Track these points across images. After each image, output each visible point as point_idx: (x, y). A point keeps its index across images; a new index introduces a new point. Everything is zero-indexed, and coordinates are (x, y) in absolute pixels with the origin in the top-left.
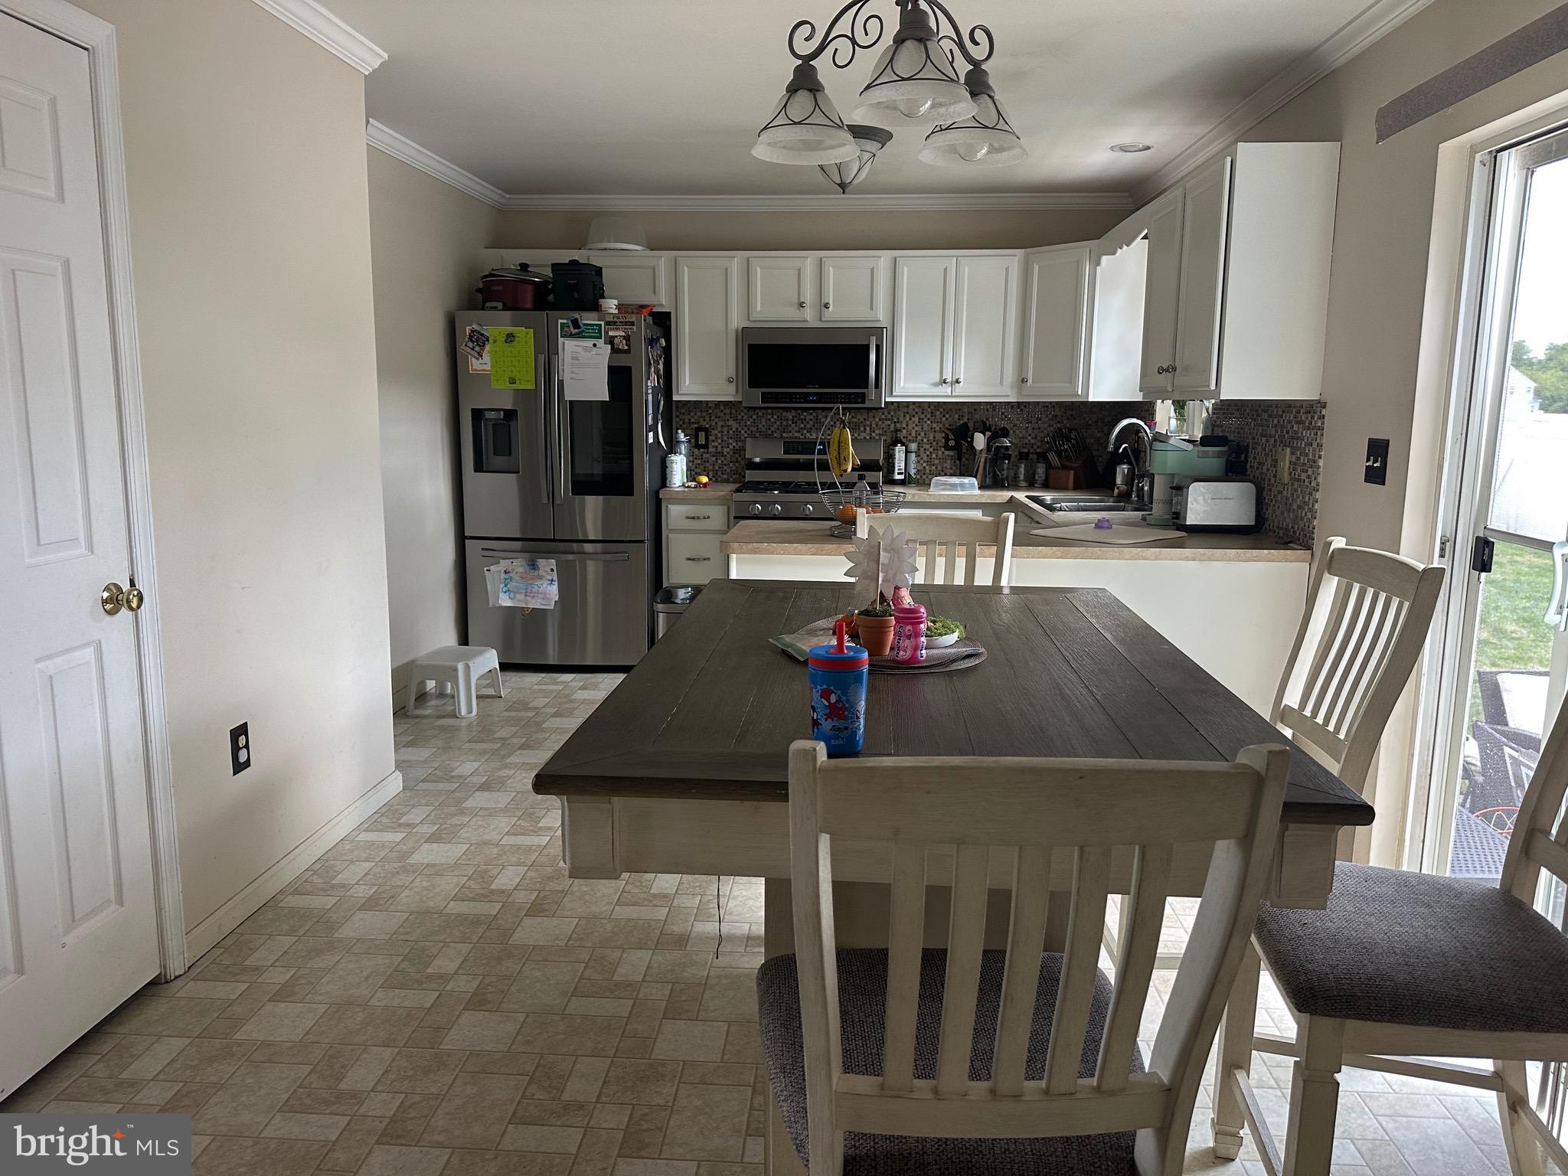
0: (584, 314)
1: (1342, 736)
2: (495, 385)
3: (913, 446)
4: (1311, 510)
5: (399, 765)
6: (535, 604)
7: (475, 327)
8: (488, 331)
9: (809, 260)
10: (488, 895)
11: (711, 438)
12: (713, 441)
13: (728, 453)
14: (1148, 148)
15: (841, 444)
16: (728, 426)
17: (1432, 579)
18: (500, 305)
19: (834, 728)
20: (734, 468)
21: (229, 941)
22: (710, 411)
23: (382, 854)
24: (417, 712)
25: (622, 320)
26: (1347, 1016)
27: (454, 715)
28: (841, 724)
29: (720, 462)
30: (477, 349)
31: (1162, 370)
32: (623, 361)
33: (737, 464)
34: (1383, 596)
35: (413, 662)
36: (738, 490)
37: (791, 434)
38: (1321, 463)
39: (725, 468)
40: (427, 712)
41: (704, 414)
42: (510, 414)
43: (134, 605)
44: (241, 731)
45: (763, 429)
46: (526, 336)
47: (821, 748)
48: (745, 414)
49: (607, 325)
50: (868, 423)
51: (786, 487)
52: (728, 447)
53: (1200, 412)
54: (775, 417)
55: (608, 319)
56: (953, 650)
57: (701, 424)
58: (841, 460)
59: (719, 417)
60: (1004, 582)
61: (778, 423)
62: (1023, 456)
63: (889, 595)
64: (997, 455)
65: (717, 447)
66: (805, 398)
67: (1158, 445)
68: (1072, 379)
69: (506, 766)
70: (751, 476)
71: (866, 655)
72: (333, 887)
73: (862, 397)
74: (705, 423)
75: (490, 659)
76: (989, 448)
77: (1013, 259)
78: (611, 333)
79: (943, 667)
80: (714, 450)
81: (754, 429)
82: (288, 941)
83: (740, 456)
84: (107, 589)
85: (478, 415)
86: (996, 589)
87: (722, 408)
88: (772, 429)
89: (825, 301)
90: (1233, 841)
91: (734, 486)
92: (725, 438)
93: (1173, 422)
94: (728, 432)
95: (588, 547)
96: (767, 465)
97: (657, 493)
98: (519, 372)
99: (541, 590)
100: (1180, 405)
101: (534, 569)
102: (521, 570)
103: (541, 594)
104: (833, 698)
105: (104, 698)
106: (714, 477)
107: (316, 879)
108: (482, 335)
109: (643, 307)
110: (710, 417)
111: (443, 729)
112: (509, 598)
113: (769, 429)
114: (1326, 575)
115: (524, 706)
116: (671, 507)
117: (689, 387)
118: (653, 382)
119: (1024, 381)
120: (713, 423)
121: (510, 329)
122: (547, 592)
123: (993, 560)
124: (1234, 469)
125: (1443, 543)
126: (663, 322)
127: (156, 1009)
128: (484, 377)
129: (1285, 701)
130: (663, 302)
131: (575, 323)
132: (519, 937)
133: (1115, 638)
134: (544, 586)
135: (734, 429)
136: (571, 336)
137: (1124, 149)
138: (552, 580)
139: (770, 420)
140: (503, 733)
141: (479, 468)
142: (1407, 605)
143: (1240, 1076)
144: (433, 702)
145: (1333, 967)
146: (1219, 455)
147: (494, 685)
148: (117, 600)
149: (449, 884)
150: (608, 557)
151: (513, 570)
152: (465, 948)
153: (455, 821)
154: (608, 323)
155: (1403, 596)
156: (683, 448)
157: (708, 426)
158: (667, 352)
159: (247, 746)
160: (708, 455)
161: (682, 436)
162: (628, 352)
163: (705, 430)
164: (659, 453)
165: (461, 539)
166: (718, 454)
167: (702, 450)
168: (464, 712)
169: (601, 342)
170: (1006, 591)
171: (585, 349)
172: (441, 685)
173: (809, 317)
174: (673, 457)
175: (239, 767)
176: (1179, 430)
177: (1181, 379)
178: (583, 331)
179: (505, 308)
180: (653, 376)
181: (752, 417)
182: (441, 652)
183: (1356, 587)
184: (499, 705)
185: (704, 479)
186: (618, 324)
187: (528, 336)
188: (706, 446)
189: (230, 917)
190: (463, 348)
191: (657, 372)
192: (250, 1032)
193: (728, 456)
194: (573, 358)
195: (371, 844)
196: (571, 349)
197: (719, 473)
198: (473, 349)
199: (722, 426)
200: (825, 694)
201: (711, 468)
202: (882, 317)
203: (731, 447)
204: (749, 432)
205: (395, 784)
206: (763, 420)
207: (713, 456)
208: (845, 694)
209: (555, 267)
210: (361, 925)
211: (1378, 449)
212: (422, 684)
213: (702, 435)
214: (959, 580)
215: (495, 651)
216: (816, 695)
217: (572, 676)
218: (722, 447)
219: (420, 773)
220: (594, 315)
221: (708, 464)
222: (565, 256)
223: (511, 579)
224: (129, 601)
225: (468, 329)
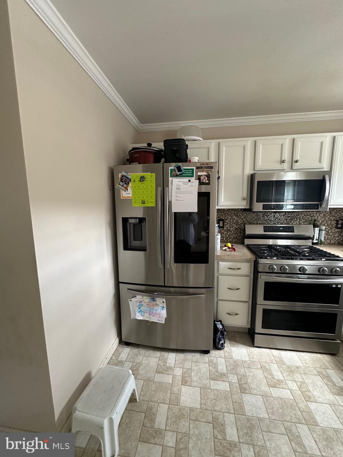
0: (184, 164)
2: (134, 205)
6: (154, 318)
7: (124, 173)
8: (131, 176)
9: (287, 140)
11: (225, 224)
12: (226, 225)
13: (233, 230)
16: (233, 219)
18: (137, 163)
20: (235, 236)
22: (225, 212)
25: (206, 166)
29: (229, 234)
30: (125, 186)
32: (204, 189)
33: (236, 235)
37: (261, 222)
39: (231, 236)
41: (222, 214)
42: (141, 220)
45: (249, 220)
46: (151, 177)
48: (241, 213)
49: (197, 169)
50: (298, 217)
52: (233, 228)
54: (255, 214)
55: (198, 166)
57: (221, 218)
59: (229, 215)
61: (256, 217)
65: (228, 227)
70: (248, 242)
73: (318, 206)
74: (223, 217)
78: (199, 174)
80: (226, 229)
81: (245, 220)
83: (238, 231)
85: (125, 220)
87: (231, 211)
88: (253, 220)
89: (295, 159)
92: (231, 224)
94: (233, 221)
96: (255, 237)
98: (147, 197)
99: (157, 312)
101: (154, 301)
102: (147, 301)
103: (158, 314)
106: (226, 240)
108: (128, 178)
110: (225, 215)
112: (141, 314)
113: (252, 220)
116: (221, 263)
117: (223, 202)
120: (226, 217)
121: (142, 174)
122: (161, 313)
128: (128, 201)
131: (179, 169)
134: (159, 310)
135: (236, 220)
136: (177, 176)
138: (163, 307)
139: (252, 216)
141: (126, 248)
151: (143, 301)
154: (197, 168)
157: (224, 219)
160: (223, 231)
162: (208, 184)
165: (118, 283)
166: (228, 230)
167: (221, 229)
169: (193, 179)
171: (184, 183)
178: (183, 173)
181: (244, 215)
186: (204, 168)
187: (152, 177)
188: (223, 227)
190: (117, 186)
193: (233, 231)
194: (177, 189)
196: (175, 183)
197: (228, 238)
198: (123, 186)
199: (230, 219)
201: (225, 236)
203: (234, 227)
204: (242, 221)
206: (249, 216)
207: (226, 231)
209: (165, 142)
213: (221, 223)
218: (230, 227)
221: (223, 235)
223: (142, 305)
225: (120, 175)
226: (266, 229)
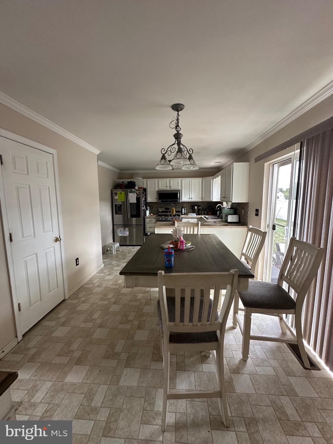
0: (133, 189)
1: (252, 258)
3: (185, 208)
4: (247, 220)
5: (103, 262)
6: (125, 235)
7: (115, 192)
8: (117, 192)
9: (168, 180)
10: (117, 285)
13: (156, 210)
14: (220, 162)
15: (173, 210)
17: (265, 233)
18: (119, 188)
19: (168, 263)
21: (75, 293)
22: (153, 203)
23: (101, 277)
24: (107, 253)
25: (138, 190)
26: (252, 307)
27: (112, 254)
28: (169, 262)
31: (223, 197)
32: (138, 196)
33: (157, 212)
34: (258, 236)
35: (105, 245)
36: (157, 216)
38: (248, 212)
40: (108, 253)
42: (121, 205)
43: (60, 240)
44: (78, 259)
45: (161, 206)
47: (163, 272)
48: (158, 204)
50: (178, 205)
51: (165, 215)
53: (230, 204)
54: (163, 204)
56: (189, 247)
58: (173, 212)
60: (199, 233)
62: (203, 210)
63: (179, 238)
64: (199, 210)
66: (168, 201)
67: (223, 209)
68: (210, 198)
69: (120, 262)
70: (159, 214)
71: (173, 251)
72: (93, 283)
73: (177, 201)
75: (118, 244)
76: (197, 209)
77: (200, 179)
79: (188, 250)
82: (85, 293)
84: (55, 238)
85: (116, 205)
86: (197, 234)
87: (155, 203)
88: (163, 206)
89: (171, 186)
90: (230, 285)
91: (157, 215)
92: (155, 208)
93: (226, 205)
95: (134, 226)
96: (162, 212)
97: (144, 217)
98: (122, 198)
100: (227, 203)
101: (125, 230)
102: (123, 230)
104: (168, 258)
105: (55, 255)
107: (90, 282)
109: (142, 188)
111: (110, 256)
112: (121, 234)
114: (249, 232)
115: (123, 252)
116: (147, 219)
117: (149, 200)
118: (143, 199)
119: (203, 198)
120: (153, 205)
121: (121, 192)
122: (127, 233)
123: (197, 229)
124: (235, 213)
125: (268, 226)
126: (145, 190)
127: (63, 305)
128: (117, 200)
129: (243, 252)
130: (145, 187)
131: (131, 191)
132: (122, 292)
133: (216, 244)
135: (157, 206)
136: (130, 193)
137: (216, 162)
138: (128, 231)
140: (120, 256)
141: (116, 214)
142: (261, 237)
143: (236, 315)
144: (109, 251)
145: (250, 299)
146: (233, 210)
147: (118, 248)
148: (57, 240)
149: (111, 283)
150: (137, 227)
151: (121, 230)
152: (113, 293)
153: (112, 272)
154: (136, 191)
155: (261, 236)
156: (148, 209)
158: (146, 194)
159: (78, 261)
161: (148, 208)
162: (139, 195)
163: (151, 206)
164: (144, 211)
165: (113, 225)
166: (154, 210)
168: (114, 253)
169: (135, 194)
170: (199, 235)
171: (133, 195)
172: (110, 249)
173: (168, 188)
174: (147, 211)
175: (77, 265)
176: (227, 206)
177: (226, 199)
179: (120, 189)
180: (144, 199)
182: (110, 243)
183: (254, 234)
184: (119, 252)
185: (152, 214)
187: (124, 193)
188: (152, 209)
189: (75, 289)
190: (113, 195)
191: (144, 198)
192: (79, 308)
195: (99, 276)
196: (130, 195)
197: (154, 213)
198: (115, 195)
199: (155, 206)
200: (167, 258)
202: (180, 188)
204: (159, 207)
205: (103, 266)
208: (170, 257)
209: (128, 182)
210: (97, 290)
211: (257, 211)
212: (107, 249)
214: (192, 233)
215: (118, 243)
216: (165, 258)
217: (131, 247)
219: (107, 263)
220: (134, 189)
221: (152, 212)
222: (129, 180)
224: (59, 240)
225: (114, 192)
226: (166, 209)
